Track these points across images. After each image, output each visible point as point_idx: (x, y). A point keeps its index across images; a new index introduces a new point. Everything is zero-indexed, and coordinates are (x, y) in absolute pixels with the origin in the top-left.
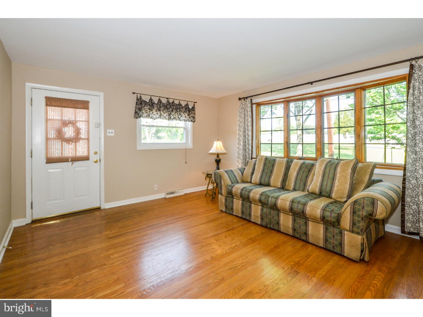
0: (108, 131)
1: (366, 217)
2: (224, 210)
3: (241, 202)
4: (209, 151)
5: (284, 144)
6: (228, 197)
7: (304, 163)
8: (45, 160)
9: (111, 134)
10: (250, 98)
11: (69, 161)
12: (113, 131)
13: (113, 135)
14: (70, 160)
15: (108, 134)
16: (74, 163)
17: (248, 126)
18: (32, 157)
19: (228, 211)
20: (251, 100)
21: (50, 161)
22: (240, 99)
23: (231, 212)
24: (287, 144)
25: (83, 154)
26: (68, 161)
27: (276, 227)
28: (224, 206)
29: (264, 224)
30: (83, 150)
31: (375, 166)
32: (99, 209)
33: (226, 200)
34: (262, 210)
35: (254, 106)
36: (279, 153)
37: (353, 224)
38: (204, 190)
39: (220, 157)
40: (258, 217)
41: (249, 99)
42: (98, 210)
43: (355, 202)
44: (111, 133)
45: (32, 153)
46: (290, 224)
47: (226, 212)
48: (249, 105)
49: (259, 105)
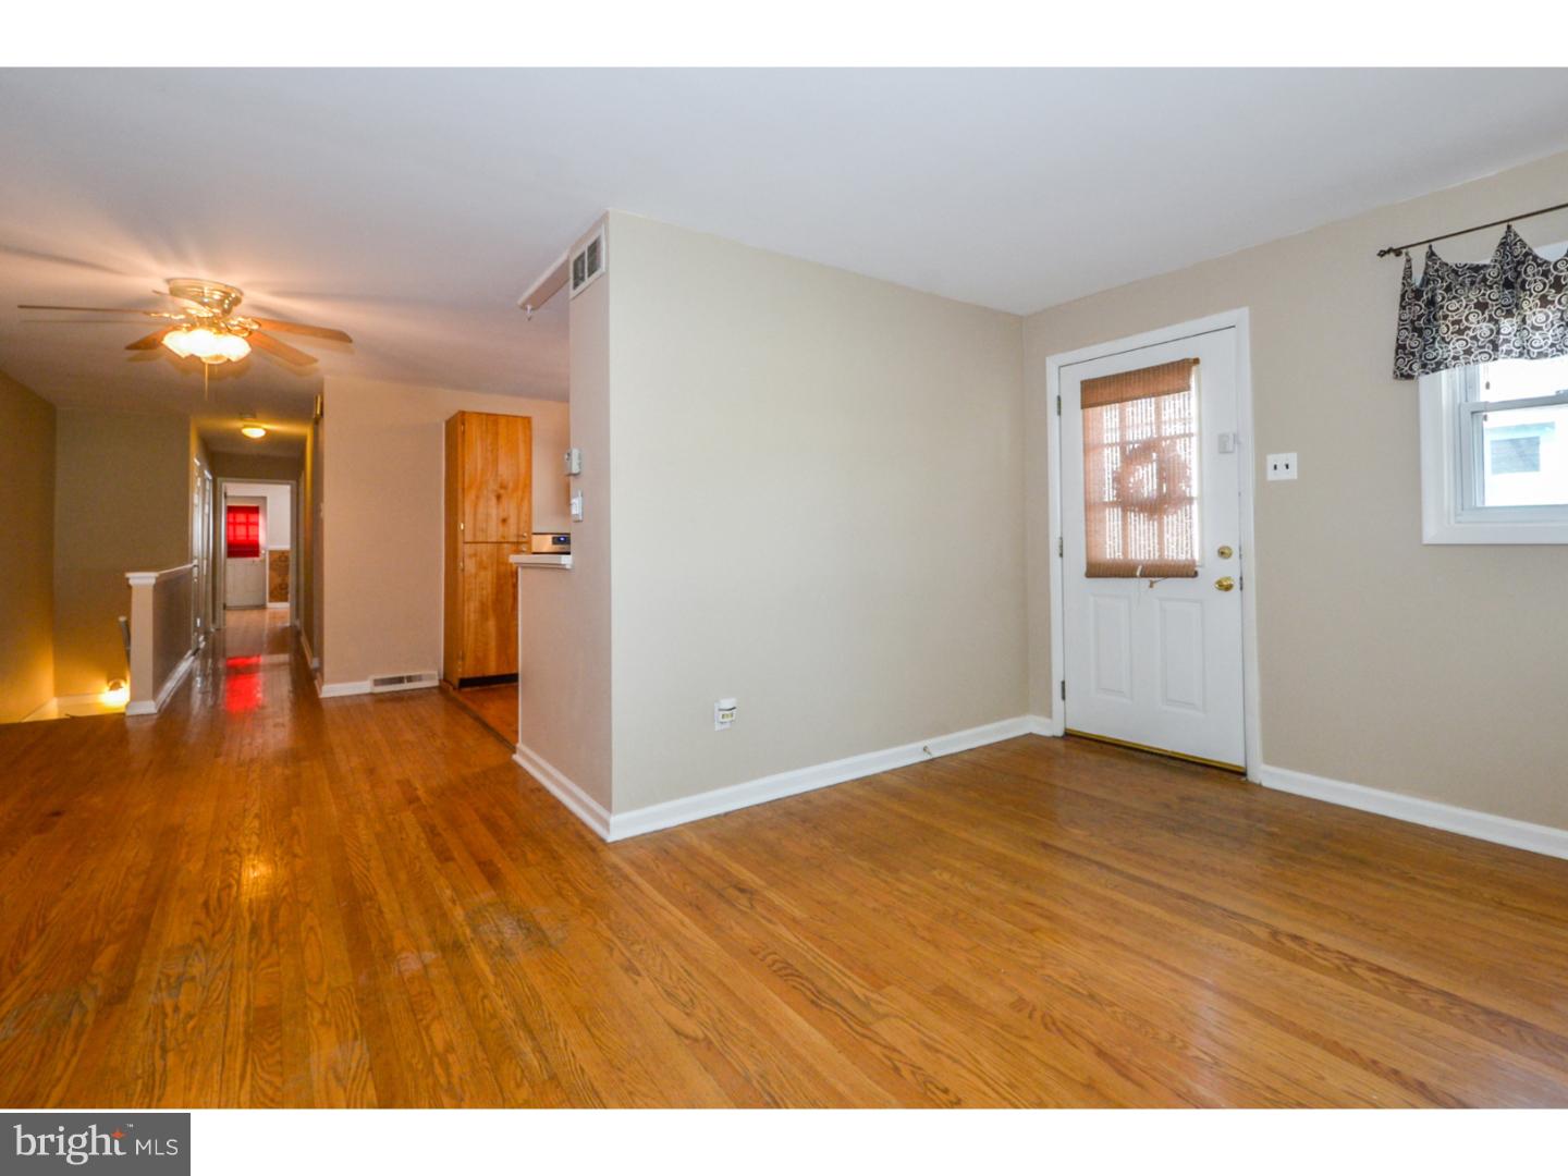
0: (1271, 459)
8: (1084, 570)
9: (1282, 475)
11: (1135, 576)
12: (1292, 458)
13: (1292, 474)
14: (1138, 574)
15: (1271, 475)
16: (1155, 585)
18: (1061, 555)
21: (1097, 570)
25: (1177, 553)
26: (1133, 575)
30: (1178, 540)
32: (1239, 773)
42: (1235, 777)
44: (1285, 466)
45: (1061, 547)
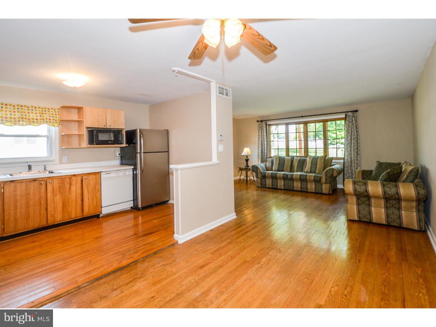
1: (331, 176)
2: (260, 186)
3: (271, 180)
4: (241, 154)
5: (286, 149)
6: (262, 178)
7: (300, 159)
10: (265, 121)
17: (264, 138)
19: (262, 186)
20: (266, 122)
22: (258, 121)
23: (265, 186)
24: (288, 149)
27: (292, 189)
28: (260, 183)
29: (286, 188)
31: (332, 158)
33: (261, 180)
34: (284, 182)
35: (267, 126)
36: (283, 154)
37: (326, 180)
38: (238, 179)
39: (248, 158)
40: (282, 186)
41: (264, 123)
43: (326, 171)
46: (299, 185)
47: (261, 187)
48: (265, 126)
49: (270, 125)
